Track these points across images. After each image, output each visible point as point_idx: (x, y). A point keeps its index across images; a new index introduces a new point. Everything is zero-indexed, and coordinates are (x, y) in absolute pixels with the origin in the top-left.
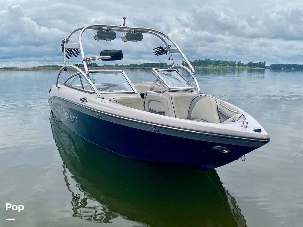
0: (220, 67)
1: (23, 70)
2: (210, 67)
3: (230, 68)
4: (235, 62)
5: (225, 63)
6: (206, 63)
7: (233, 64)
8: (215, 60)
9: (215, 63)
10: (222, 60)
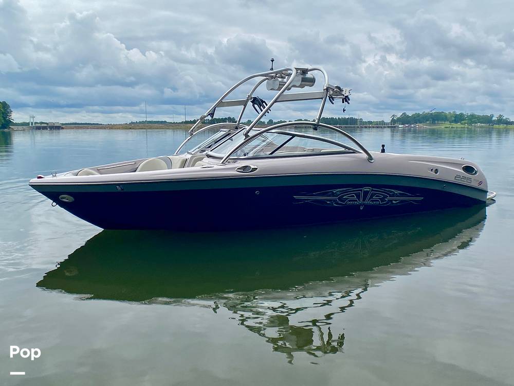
0: (463, 126)
1: (106, 128)
2: (442, 126)
3: (482, 127)
4: (492, 116)
5: (473, 119)
6: (436, 118)
7: (488, 120)
8: (454, 112)
9: (453, 119)
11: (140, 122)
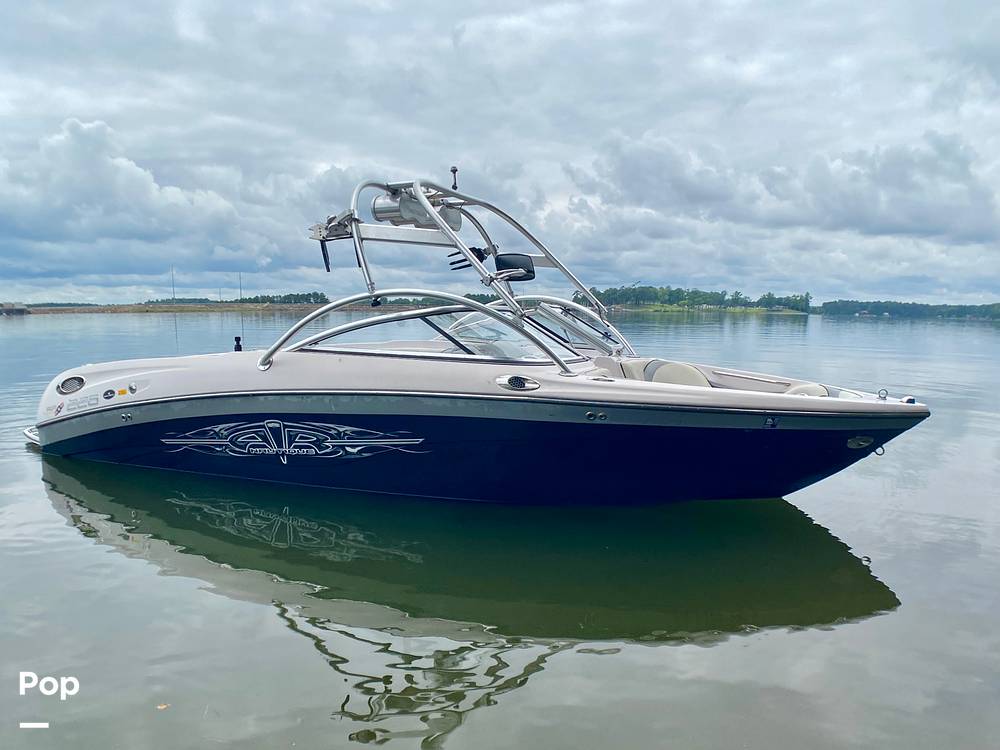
0: (681, 309)
1: (103, 312)
2: (652, 309)
3: (708, 310)
4: (724, 293)
5: (696, 298)
6: (641, 296)
7: (718, 299)
8: (668, 287)
9: (667, 297)
10: (688, 288)
11: (163, 301)
